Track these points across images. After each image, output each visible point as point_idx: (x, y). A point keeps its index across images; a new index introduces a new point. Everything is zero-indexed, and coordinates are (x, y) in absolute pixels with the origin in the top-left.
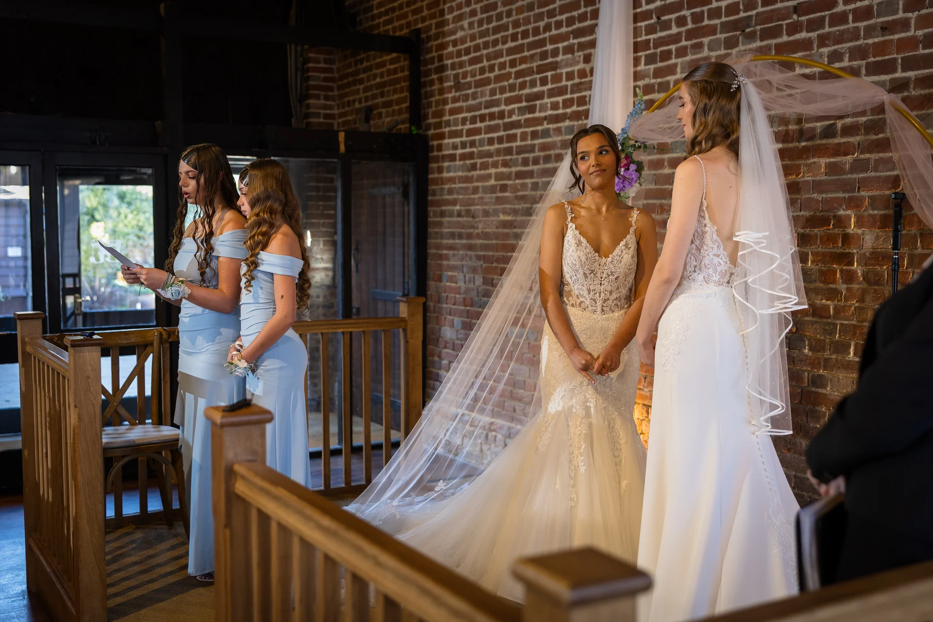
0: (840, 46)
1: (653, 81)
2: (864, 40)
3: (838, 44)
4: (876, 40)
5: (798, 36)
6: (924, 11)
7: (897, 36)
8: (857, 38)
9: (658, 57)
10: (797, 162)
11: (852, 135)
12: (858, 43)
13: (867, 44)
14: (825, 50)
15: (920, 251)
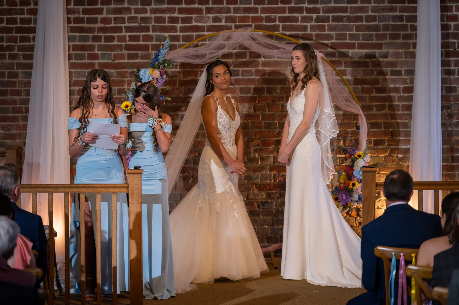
0: (219, 15)
1: (82, 16)
2: (234, 13)
3: (218, 13)
4: (240, 15)
5: (192, 6)
6: (264, 6)
7: (251, 15)
8: (230, 12)
9: (86, 2)
10: (195, 70)
11: (229, 58)
12: (230, 15)
13: (235, 16)
14: (211, 16)
15: (267, 112)
